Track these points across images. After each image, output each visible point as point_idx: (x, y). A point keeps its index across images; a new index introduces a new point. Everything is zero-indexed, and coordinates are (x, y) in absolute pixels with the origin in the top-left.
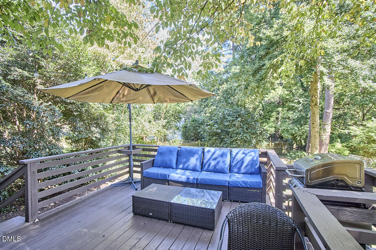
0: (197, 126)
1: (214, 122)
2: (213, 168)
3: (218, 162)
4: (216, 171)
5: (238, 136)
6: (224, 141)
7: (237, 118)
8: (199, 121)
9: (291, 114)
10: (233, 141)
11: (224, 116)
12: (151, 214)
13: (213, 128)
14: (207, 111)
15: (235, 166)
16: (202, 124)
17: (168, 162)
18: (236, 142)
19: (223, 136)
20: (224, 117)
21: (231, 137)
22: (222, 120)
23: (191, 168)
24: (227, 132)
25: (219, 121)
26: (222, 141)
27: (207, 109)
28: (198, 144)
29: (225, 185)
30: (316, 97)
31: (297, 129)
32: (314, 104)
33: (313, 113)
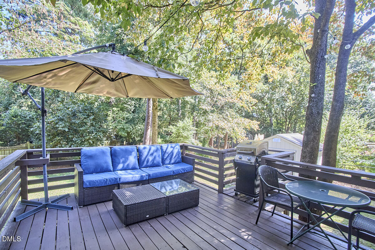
2: (151, 163)
3: (155, 157)
4: (154, 165)
5: (91, 135)
7: (89, 116)
12: (148, 216)
15: (166, 158)
17: (105, 165)
18: (89, 142)
23: (131, 168)
29: (171, 174)
31: (132, 128)
32: (155, 108)
33: (154, 115)
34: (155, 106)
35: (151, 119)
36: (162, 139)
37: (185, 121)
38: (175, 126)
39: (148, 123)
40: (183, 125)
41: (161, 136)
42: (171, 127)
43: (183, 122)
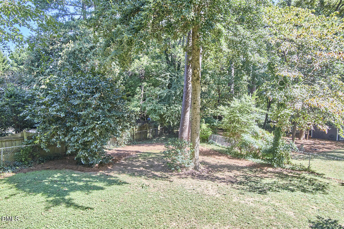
0: (19, 106)
1: (52, 99)
5: (96, 122)
6: (72, 131)
7: (93, 93)
8: (23, 97)
9: (158, 91)
10: (88, 131)
11: (71, 90)
13: (50, 109)
14: (42, 81)
16: (28, 102)
18: (93, 132)
19: (69, 123)
20: (71, 92)
21: (84, 124)
22: (68, 96)
24: (77, 115)
25: (62, 98)
26: (68, 132)
27: (41, 78)
28: (23, 137)
30: (198, 69)
31: (166, 109)
32: (195, 78)
33: (195, 90)
34: (196, 75)
35: (190, 97)
36: (208, 124)
37: (243, 99)
38: (227, 107)
39: (186, 102)
40: (240, 106)
41: (206, 119)
42: (221, 107)
43: (239, 100)
